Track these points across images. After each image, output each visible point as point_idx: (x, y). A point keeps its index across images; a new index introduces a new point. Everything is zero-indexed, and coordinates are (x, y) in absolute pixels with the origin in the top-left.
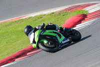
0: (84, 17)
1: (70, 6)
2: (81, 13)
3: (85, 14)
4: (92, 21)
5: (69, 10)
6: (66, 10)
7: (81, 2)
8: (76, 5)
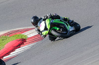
0: (23, 41)
1: (9, 31)
2: (20, 38)
3: (24, 38)
4: (31, 45)
5: (8, 35)
6: (5, 34)
7: (20, 27)
8: (15, 29)
